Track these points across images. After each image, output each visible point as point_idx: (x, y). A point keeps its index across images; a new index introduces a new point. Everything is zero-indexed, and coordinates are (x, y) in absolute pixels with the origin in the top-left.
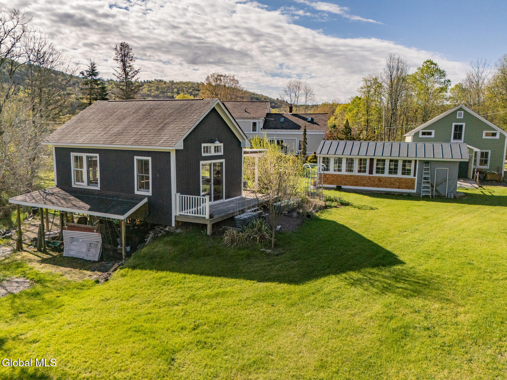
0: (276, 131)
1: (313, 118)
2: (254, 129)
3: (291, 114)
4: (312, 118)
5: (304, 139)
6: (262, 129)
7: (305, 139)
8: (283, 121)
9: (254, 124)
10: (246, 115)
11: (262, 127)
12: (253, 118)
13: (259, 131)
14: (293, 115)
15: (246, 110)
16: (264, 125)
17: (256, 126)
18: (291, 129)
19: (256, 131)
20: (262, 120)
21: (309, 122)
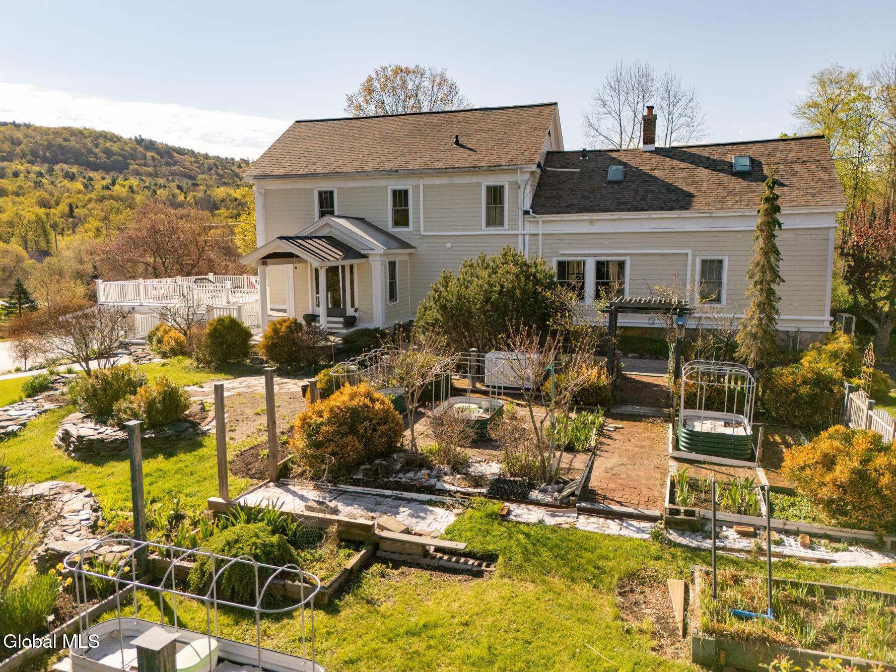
0: (591, 222)
1: (756, 157)
2: (495, 217)
3: (650, 147)
4: (752, 161)
5: (766, 254)
6: (526, 213)
7: (771, 250)
8: (620, 177)
9: (495, 195)
10: (461, 157)
11: (527, 207)
12: (491, 169)
13: (514, 226)
14: (658, 151)
15: (461, 141)
16: (536, 197)
17: (501, 202)
18: (662, 209)
19: (502, 224)
20: (527, 176)
21: (742, 175)
